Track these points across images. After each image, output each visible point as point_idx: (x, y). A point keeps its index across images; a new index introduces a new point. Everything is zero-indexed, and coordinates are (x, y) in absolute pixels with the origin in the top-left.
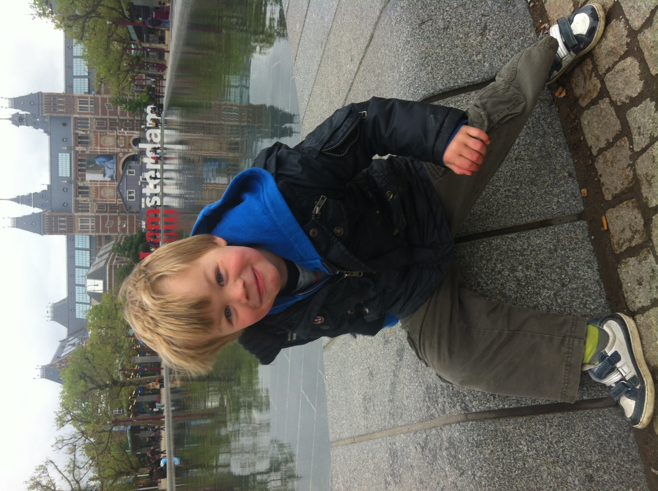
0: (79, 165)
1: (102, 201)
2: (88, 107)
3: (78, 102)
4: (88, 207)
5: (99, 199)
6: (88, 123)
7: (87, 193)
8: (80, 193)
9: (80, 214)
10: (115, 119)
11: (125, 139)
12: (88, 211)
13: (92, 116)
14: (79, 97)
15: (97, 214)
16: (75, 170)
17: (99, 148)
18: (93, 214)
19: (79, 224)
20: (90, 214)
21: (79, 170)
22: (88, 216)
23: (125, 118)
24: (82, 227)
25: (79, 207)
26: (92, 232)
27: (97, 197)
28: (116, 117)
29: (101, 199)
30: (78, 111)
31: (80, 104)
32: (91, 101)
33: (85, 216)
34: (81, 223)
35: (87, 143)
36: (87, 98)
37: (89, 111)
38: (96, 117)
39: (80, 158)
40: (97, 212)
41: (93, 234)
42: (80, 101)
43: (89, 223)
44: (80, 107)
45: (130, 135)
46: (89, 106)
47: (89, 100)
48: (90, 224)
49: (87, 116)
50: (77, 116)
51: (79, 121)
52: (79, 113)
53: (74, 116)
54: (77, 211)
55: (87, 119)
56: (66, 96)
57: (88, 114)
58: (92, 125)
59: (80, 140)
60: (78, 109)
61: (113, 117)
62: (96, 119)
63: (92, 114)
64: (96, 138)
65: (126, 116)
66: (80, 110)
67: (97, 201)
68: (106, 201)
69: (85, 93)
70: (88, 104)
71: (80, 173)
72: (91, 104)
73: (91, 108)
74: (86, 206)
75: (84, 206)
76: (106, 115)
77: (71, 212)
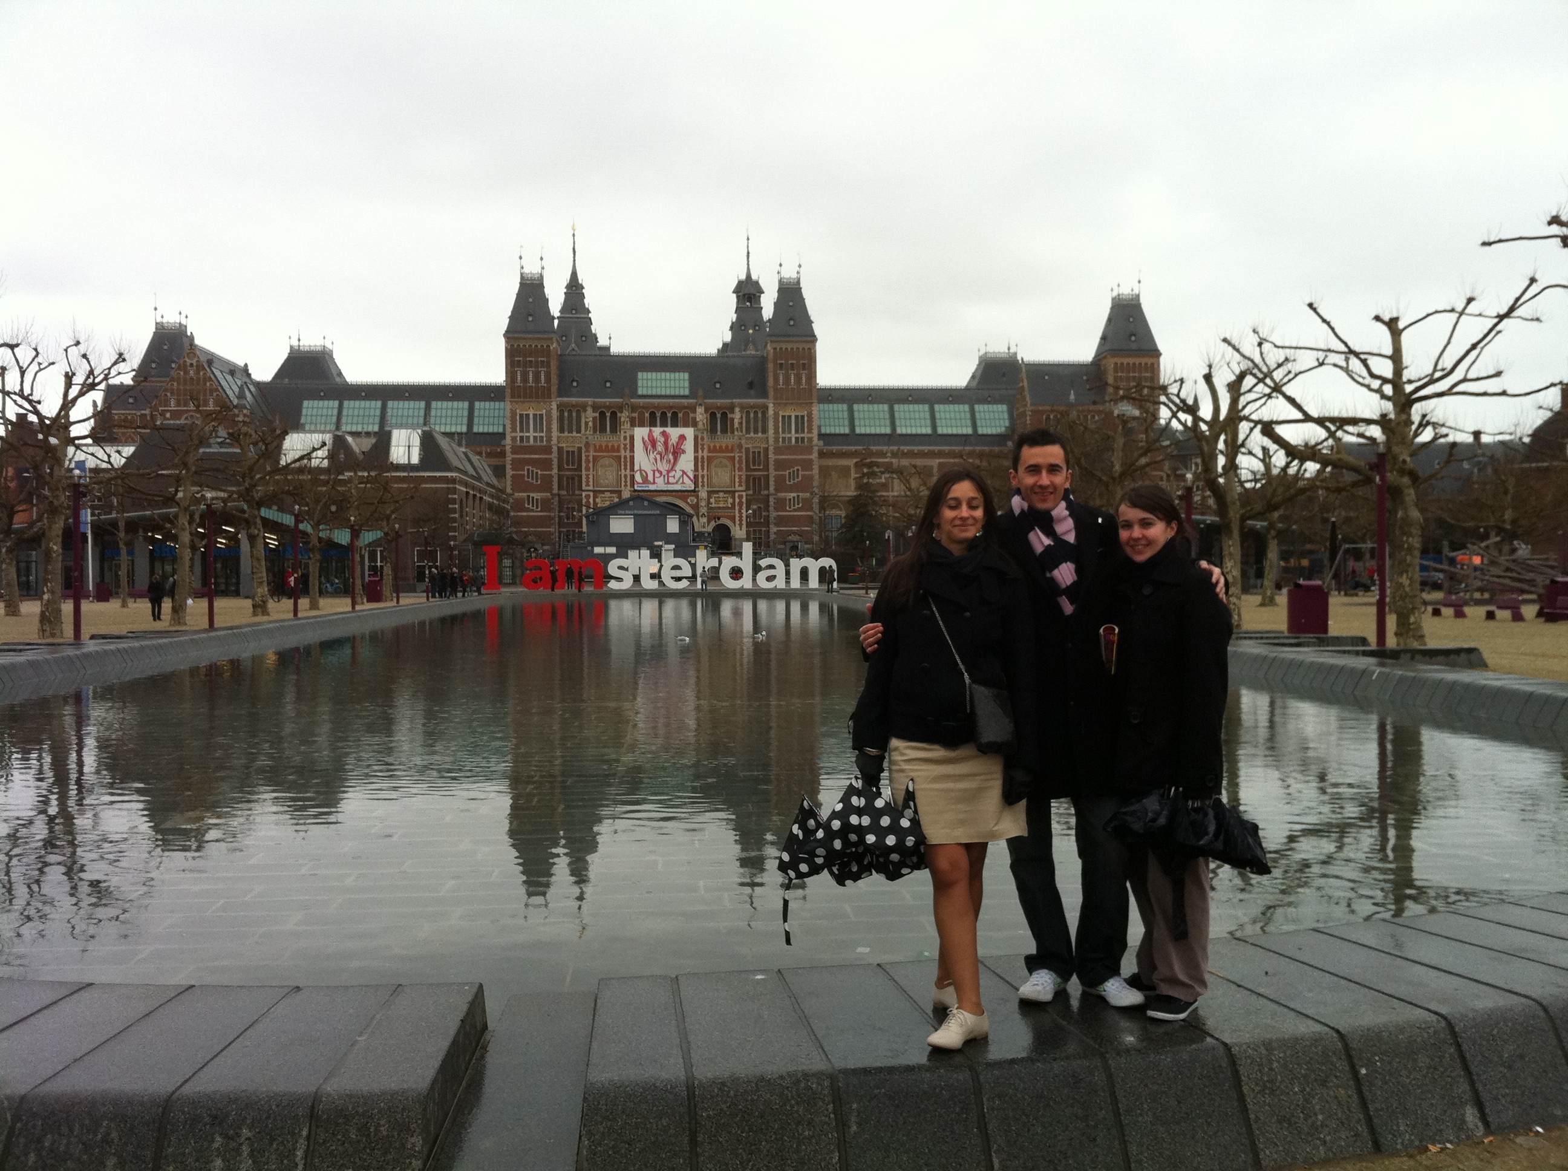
0: (664, 414)
1: (588, 461)
2: (790, 432)
3: (800, 414)
4: (570, 431)
5: (592, 453)
6: (756, 432)
7: (603, 430)
8: (602, 414)
9: (555, 413)
10: (767, 488)
11: (727, 508)
12: (561, 430)
13: (771, 441)
14: (810, 415)
15: (555, 449)
16: (653, 406)
17: (706, 454)
18: (554, 441)
19: (531, 412)
20: (555, 433)
21: (653, 414)
22: (549, 430)
23: (771, 509)
24: (524, 418)
25: (570, 412)
26: (514, 439)
27: (596, 450)
28: (772, 489)
29: (591, 458)
30: (781, 413)
31: (797, 417)
32: (803, 438)
33: (549, 424)
34: (535, 415)
35: (713, 430)
36: (810, 431)
37: (781, 435)
38: (771, 448)
39: (680, 415)
40: (560, 449)
41: (508, 441)
42: (803, 417)
43: (535, 431)
44: (790, 417)
45: (737, 519)
46: (793, 435)
47: (805, 435)
48: (532, 434)
49: (771, 432)
50: (771, 412)
51: (760, 415)
52: (776, 414)
53: (771, 406)
54: (561, 408)
55: (765, 430)
56: (810, 390)
57: (776, 432)
58: (753, 441)
59: (719, 415)
60: (787, 414)
61: (772, 483)
62: (766, 450)
63: (776, 440)
64: (728, 449)
65: (777, 509)
66: (783, 417)
67: (587, 451)
68: (587, 469)
69: (819, 427)
70: (797, 431)
71: (647, 415)
72: (797, 439)
73: (790, 439)
74: (574, 427)
75: (574, 422)
76: (775, 470)
77: (560, 395)
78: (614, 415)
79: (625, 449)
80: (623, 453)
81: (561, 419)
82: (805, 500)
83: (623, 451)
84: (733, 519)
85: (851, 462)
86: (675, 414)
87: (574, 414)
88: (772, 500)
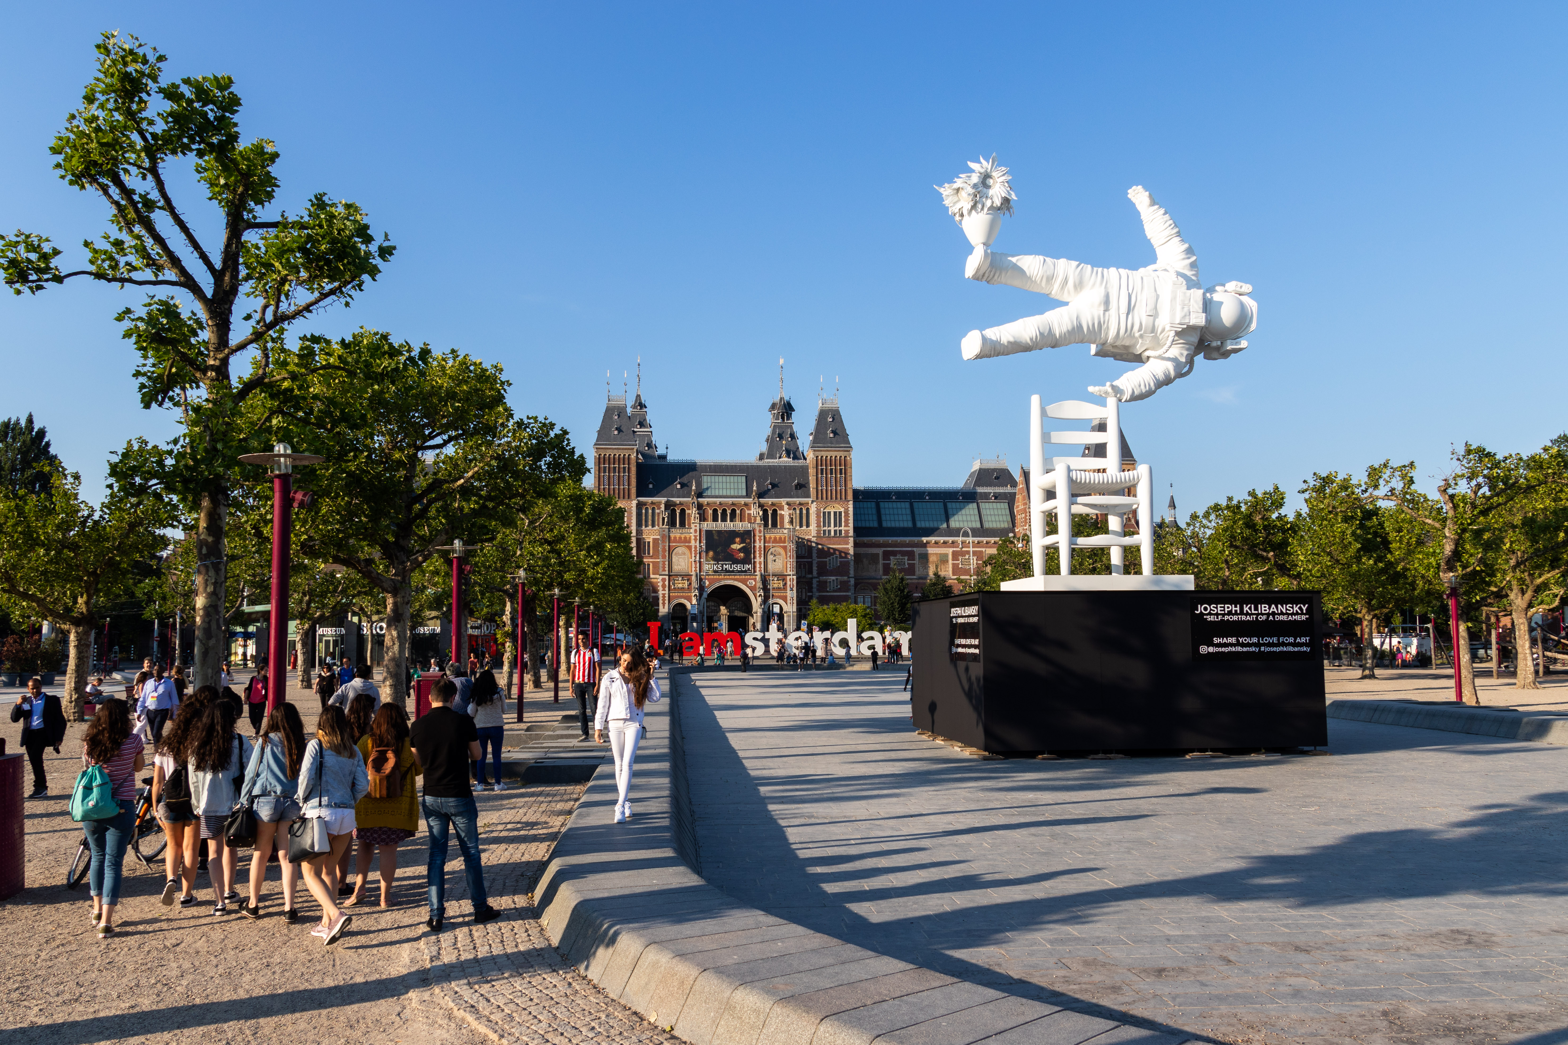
0: (724, 511)
1: (664, 550)
2: (829, 526)
4: (647, 526)
5: (668, 544)
6: (801, 526)
7: (675, 524)
10: (811, 572)
11: (779, 589)
13: (814, 533)
14: (846, 511)
16: (714, 504)
17: (762, 544)
18: (634, 533)
20: (634, 527)
21: (715, 511)
23: (814, 590)
27: (671, 541)
28: (815, 573)
29: (667, 548)
30: (822, 510)
31: (835, 513)
32: (840, 531)
33: (630, 519)
35: (766, 525)
36: (847, 525)
37: (823, 529)
38: (814, 539)
39: (738, 512)
40: (639, 540)
42: (840, 513)
44: (829, 513)
45: (789, 598)
46: (832, 528)
47: (843, 528)
49: (814, 525)
50: (813, 509)
51: (804, 512)
52: (818, 511)
53: (813, 504)
54: (639, 505)
55: (809, 524)
56: (847, 491)
57: (818, 526)
59: (770, 512)
60: (827, 511)
61: (815, 568)
62: (810, 540)
63: (818, 532)
64: (781, 540)
65: (819, 590)
66: (824, 513)
67: (663, 542)
69: (854, 521)
70: (835, 526)
71: (710, 512)
72: (835, 531)
73: (829, 531)
74: (650, 522)
75: (650, 517)
76: (818, 557)
77: (639, 495)
78: (683, 512)
79: (695, 540)
80: (693, 543)
81: (639, 515)
82: (841, 582)
83: (693, 542)
84: (785, 599)
85: (880, 551)
86: (733, 512)
87: (650, 511)
88: (815, 581)
